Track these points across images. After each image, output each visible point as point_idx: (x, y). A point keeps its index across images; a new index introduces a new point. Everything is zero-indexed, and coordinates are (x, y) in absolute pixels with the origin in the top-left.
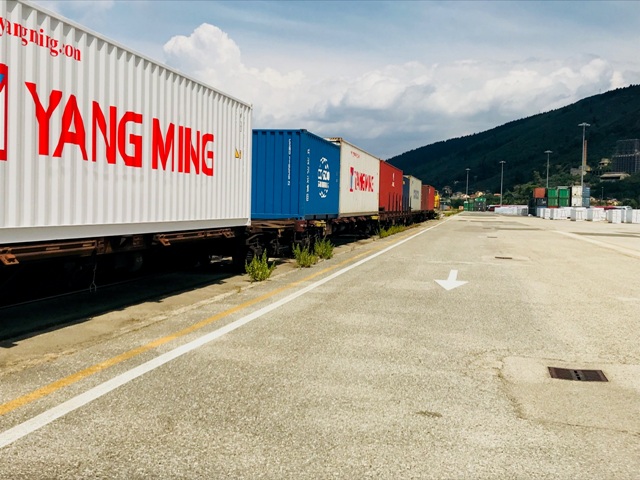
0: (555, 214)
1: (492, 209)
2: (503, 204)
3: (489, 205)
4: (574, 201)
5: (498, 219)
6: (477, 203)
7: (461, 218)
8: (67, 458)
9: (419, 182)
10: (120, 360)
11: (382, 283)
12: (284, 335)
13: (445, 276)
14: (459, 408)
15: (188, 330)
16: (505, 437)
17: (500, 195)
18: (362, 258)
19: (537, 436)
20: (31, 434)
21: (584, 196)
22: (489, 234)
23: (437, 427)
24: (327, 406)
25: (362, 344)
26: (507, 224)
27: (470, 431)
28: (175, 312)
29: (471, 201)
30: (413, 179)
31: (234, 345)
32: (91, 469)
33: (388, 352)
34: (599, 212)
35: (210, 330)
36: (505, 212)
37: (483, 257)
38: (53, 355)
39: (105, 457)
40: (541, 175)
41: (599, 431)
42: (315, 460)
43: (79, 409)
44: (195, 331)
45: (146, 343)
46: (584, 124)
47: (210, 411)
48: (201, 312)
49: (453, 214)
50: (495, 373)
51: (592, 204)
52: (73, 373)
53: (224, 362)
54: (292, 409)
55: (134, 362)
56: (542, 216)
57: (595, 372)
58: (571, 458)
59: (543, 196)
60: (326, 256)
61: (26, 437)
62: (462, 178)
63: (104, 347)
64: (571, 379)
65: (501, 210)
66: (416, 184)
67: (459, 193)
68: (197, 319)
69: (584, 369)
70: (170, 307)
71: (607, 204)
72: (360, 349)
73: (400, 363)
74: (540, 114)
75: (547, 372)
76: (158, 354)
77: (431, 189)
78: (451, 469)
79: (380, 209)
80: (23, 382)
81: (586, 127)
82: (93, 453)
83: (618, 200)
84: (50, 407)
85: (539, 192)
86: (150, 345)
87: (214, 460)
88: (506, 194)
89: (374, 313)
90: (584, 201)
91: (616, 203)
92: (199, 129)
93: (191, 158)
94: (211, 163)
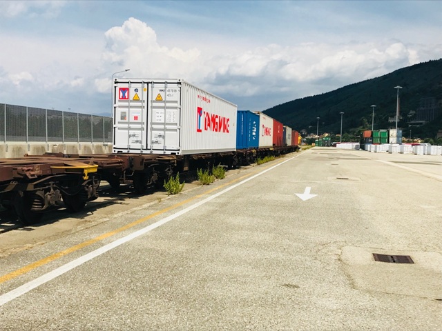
0: (378, 149)
1: (335, 145)
2: (342, 142)
3: (332, 142)
4: (391, 140)
5: (339, 152)
6: (325, 141)
7: (313, 151)
8: (39, 317)
9: (291, 129)
10: (77, 248)
11: (259, 196)
12: (191, 232)
13: (302, 191)
14: (311, 282)
15: (124, 228)
16: (343, 302)
17: (340, 136)
18: (245, 179)
19: (365, 301)
20: (14, 300)
21: (398, 137)
22: (333, 162)
23: (296, 295)
24: (220, 280)
25: (245, 238)
26: (344, 155)
27: (319, 298)
28: (115, 216)
29: (320, 140)
30: (288, 128)
31: (156, 238)
32: (55, 324)
33: (262, 243)
34: (408, 148)
35: (140, 228)
36: (343, 148)
37: (329, 178)
38: (30, 245)
39: (66, 316)
40: (368, 122)
41: (408, 298)
42: (211, 318)
43: (47, 283)
44: (129, 229)
45: (94, 237)
46: (398, 87)
47: (138, 284)
48: (133, 215)
49: (308, 148)
50: (336, 257)
51: (403, 142)
52: (43, 257)
53: (149, 250)
54: (196, 283)
55: (86, 250)
56: (369, 150)
57: (405, 257)
58: (388, 316)
59: (369, 136)
60: (220, 177)
61: (10, 302)
62: (314, 124)
63: (66, 240)
64: (388, 261)
65: (341, 146)
66: (289, 131)
67: (312, 134)
68: (131, 220)
69: (398, 254)
70: (112, 213)
71: (414, 142)
72: (243, 241)
73: (271, 251)
74: (368, 80)
75: (372, 256)
76: (103, 245)
77: (296, 133)
78: (305, 324)
79: (273, 145)
80: (9, 264)
81: (400, 89)
82: (57, 313)
83: (421, 139)
84: (27, 281)
85: (367, 133)
86: (97, 238)
87: (141, 318)
88: (344, 135)
89: (253, 216)
90: (398, 140)
91: (419, 141)
92: (227, 118)
93: (225, 128)
94: (229, 128)
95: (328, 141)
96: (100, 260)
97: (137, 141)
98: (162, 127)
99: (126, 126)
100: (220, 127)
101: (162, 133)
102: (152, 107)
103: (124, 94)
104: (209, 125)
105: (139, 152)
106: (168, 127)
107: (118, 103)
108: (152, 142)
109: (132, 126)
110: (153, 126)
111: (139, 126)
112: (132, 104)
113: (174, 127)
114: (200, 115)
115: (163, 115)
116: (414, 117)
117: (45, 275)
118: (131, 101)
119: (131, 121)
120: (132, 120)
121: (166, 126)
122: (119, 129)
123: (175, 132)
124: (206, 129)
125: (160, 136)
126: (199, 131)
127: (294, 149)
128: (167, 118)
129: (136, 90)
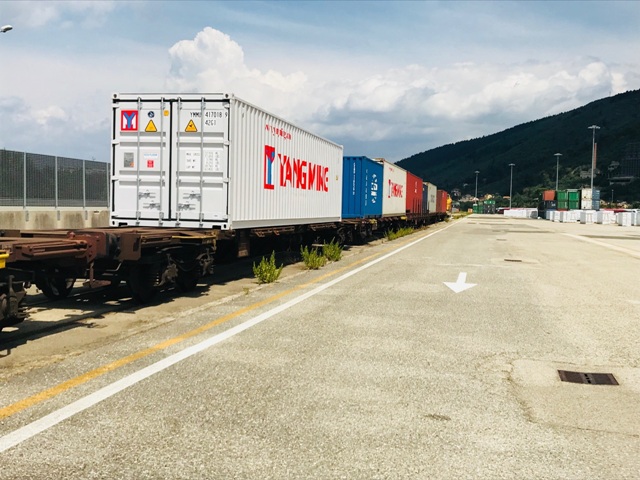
0: (564, 217)
1: (502, 212)
2: (512, 207)
3: (498, 208)
4: (584, 204)
5: (507, 222)
6: (486, 205)
7: (470, 220)
8: (73, 460)
9: (435, 188)
10: (127, 361)
11: (391, 285)
12: (292, 337)
13: (454, 278)
14: (468, 411)
15: (195, 331)
16: (515, 441)
17: (509, 198)
18: (371, 260)
19: (547, 440)
20: (37, 435)
21: (594, 199)
22: (498, 237)
23: (446, 430)
24: (334, 409)
25: (370, 346)
26: (515, 226)
27: (479, 434)
28: (183, 314)
29: (480, 204)
30: (430, 186)
31: (242, 348)
32: (96, 471)
33: (396, 355)
34: (609, 215)
35: (218, 332)
36: (514, 215)
37: (493, 260)
38: (60, 356)
39: (111, 459)
40: (550, 177)
41: (610, 435)
42: (322, 463)
43: (85, 411)
44: (202, 333)
45: (153, 344)
46: (594, 127)
47: (216, 413)
48: (209, 313)
49: (462, 216)
50: (504, 376)
51: (602, 207)
52: (80, 374)
53: (231, 364)
54: (300, 412)
55: (141, 364)
56: (551, 218)
57: (606, 375)
58: (581, 462)
59: (552, 198)
60: (334, 258)
61: (31, 439)
62: (471, 181)
63: (111, 348)
64: (581, 382)
65: (510, 213)
66: (432, 190)
67: (468, 196)
68: (205, 320)
69: (594, 372)
70: (178, 309)
71: (617, 207)
72: (368, 351)
73: (408, 366)
74: (550, 117)
75: (557, 375)
76: (165, 356)
77: (444, 194)
78: (459, 473)
79: (407, 211)
80: (29, 383)
81: (596, 129)
82: (99, 455)
83: (628, 203)
84: (56, 409)
85: (549, 195)
86: (157, 346)
87: (221, 462)
88: (516, 196)
89: (382, 315)
90: (594, 203)
91: (625, 206)
92: (324, 166)
93: (321, 182)
94: (327, 184)
95: (491, 205)
96: (161, 377)
97: (153, 205)
98: (197, 179)
99: (133, 178)
100: (311, 181)
101: (196, 190)
102: (180, 145)
103: (129, 122)
104: (289, 177)
105: (155, 224)
106: (207, 179)
107: (120, 138)
108: (180, 207)
109: (143, 178)
110: (180, 178)
111: (157, 178)
112: (143, 139)
113: (218, 180)
114: (271, 160)
115: (198, 158)
116: (617, 171)
117: (81, 400)
118: (142, 134)
119: (141, 169)
120: (144, 167)
121: (204, 178)
122: (121, 183)
123: (220, 189)
124: (282, 184)
125: (193, 196)
126: (269, 186)
127: (440, 217)
128: (205, 163)
129: (151, 114)
